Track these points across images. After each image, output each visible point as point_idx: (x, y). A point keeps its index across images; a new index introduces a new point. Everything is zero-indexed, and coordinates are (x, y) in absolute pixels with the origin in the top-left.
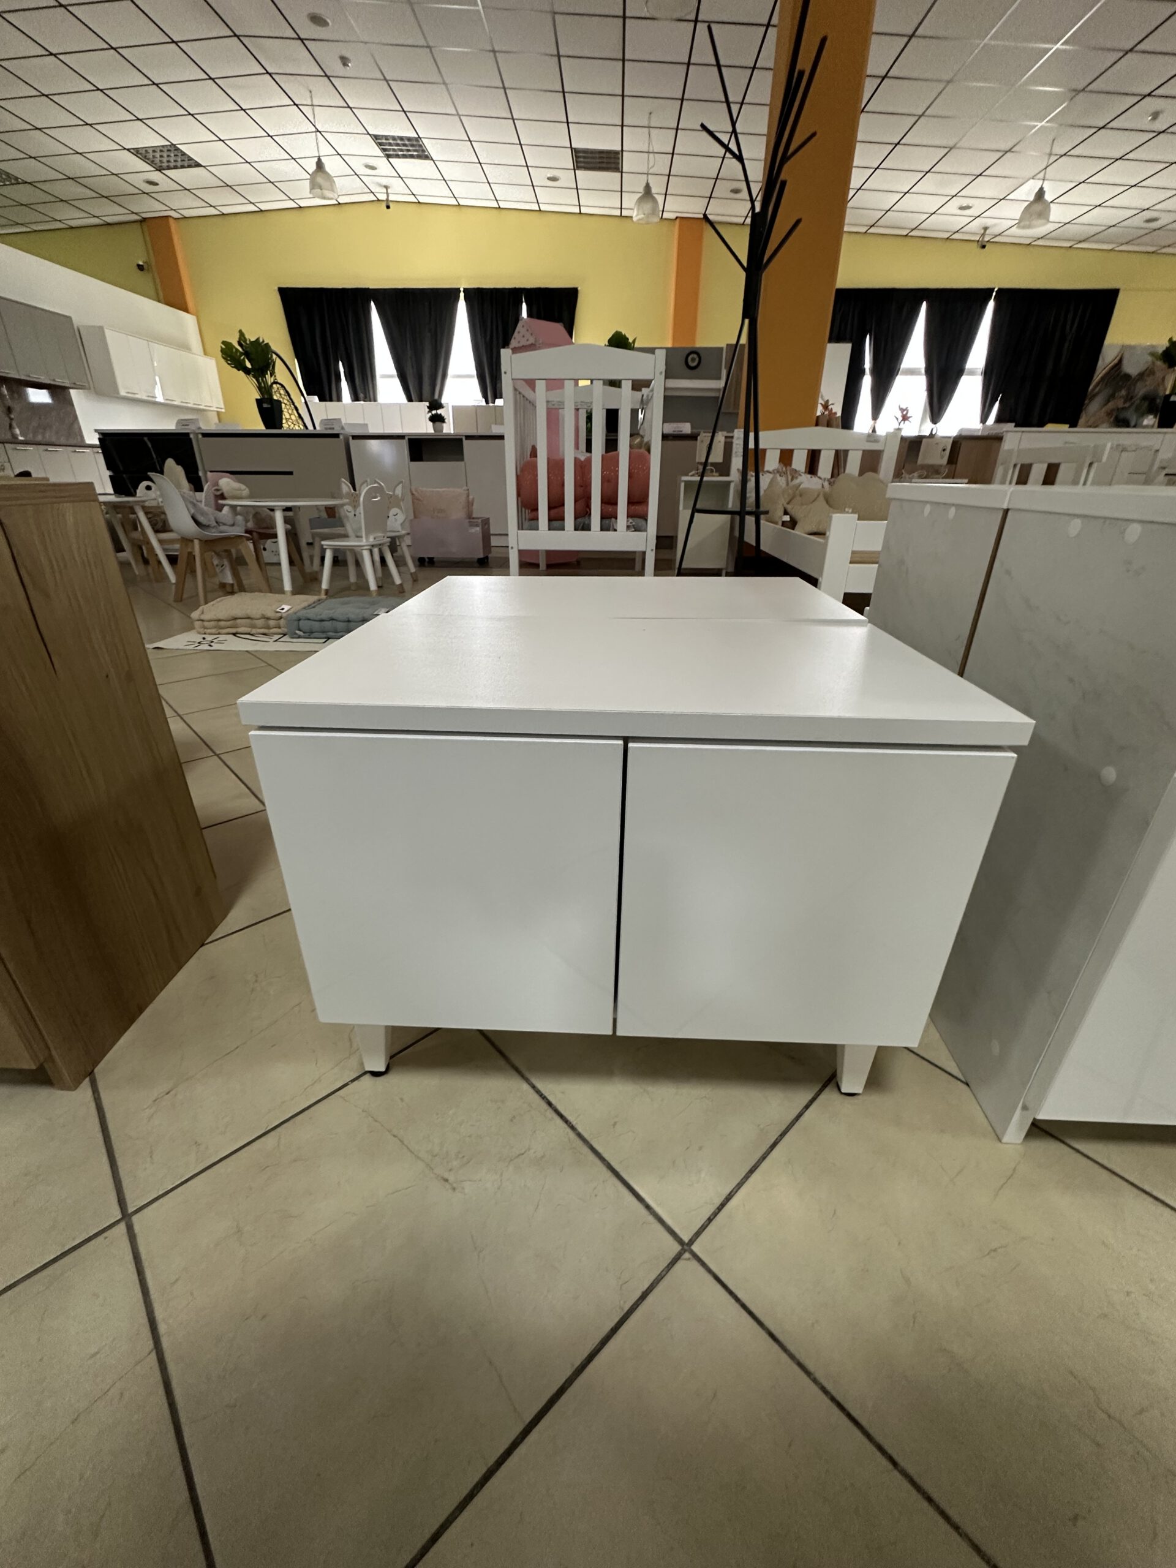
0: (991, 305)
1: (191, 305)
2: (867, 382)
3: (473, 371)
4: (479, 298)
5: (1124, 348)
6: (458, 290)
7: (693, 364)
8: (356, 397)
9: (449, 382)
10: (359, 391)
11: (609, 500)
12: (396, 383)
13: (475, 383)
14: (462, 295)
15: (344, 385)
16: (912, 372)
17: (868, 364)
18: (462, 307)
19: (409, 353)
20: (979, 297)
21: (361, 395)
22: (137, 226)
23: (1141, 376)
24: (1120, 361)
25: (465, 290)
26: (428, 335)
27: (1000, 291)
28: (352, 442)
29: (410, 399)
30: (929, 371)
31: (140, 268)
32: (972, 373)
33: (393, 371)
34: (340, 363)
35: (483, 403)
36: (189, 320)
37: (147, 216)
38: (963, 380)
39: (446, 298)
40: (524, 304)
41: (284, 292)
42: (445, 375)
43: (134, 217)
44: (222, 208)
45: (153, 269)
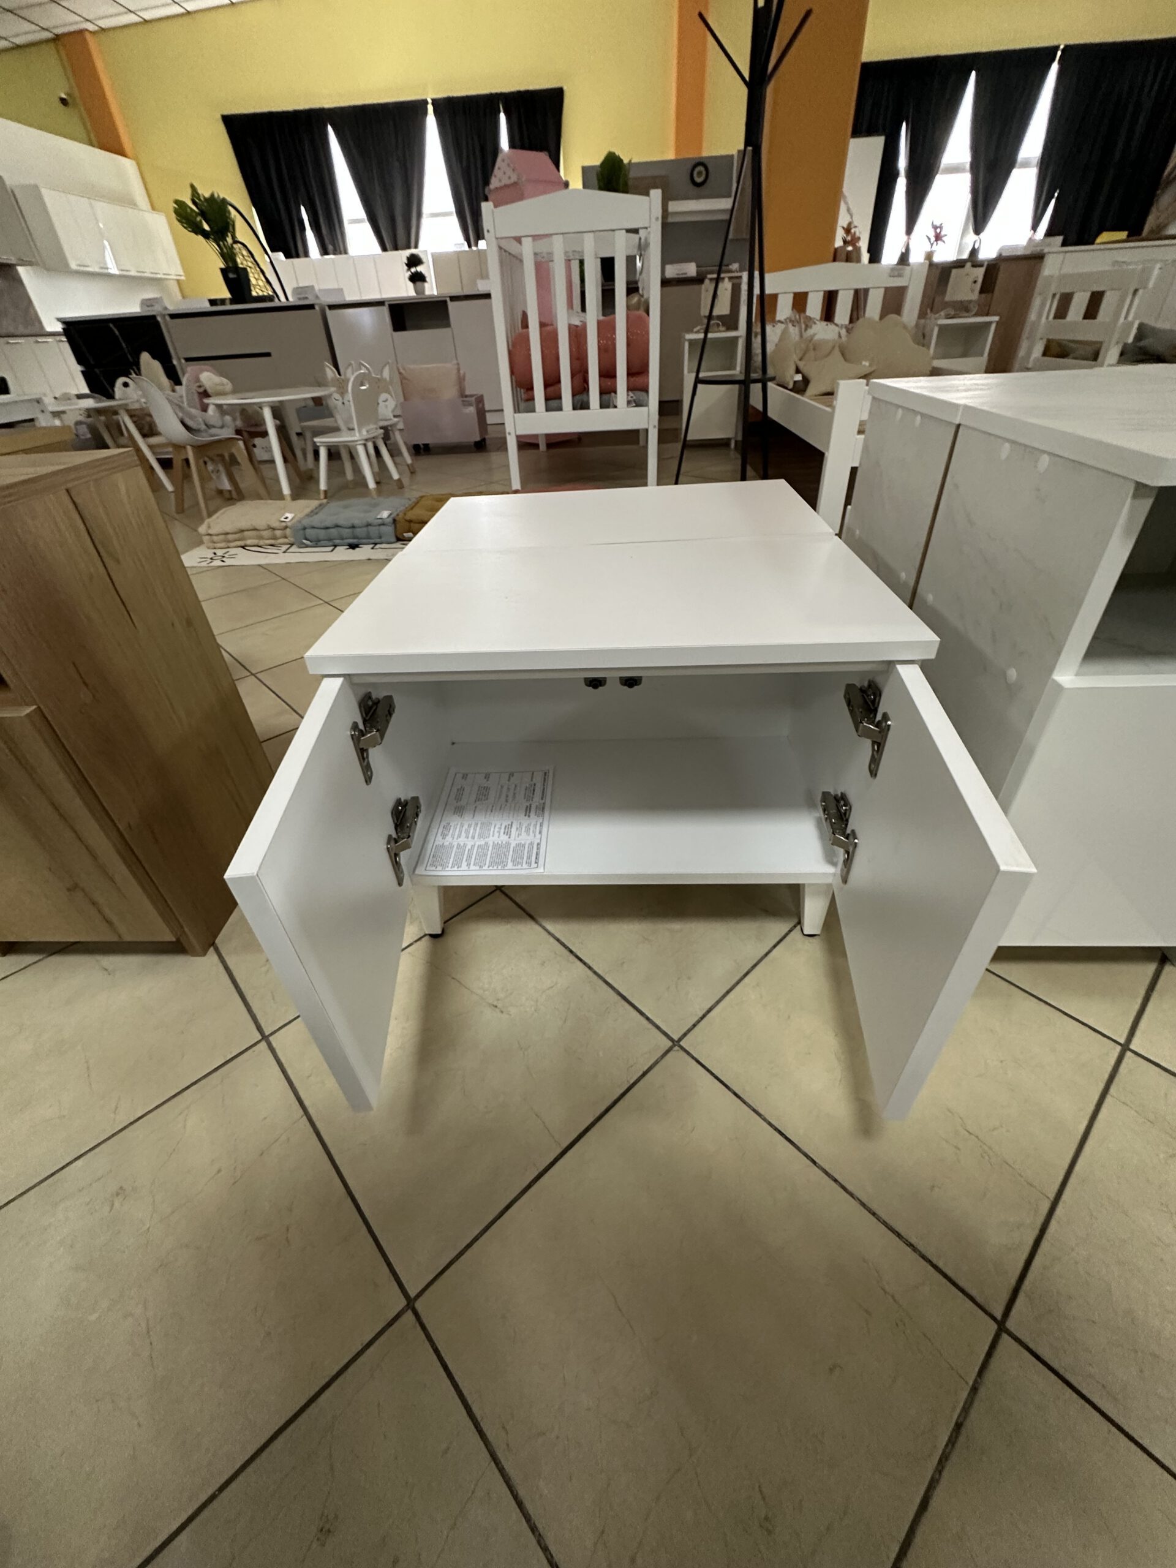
0: (1055, 67)
1: (127, 147)
2: (901, 184)
3: (451, 207)
4: (448, 109)
6: (425, 102)
7: (699, 180)
8: (324, 251)
9: (426, 222)
10: (327, 241)
11: (608, 374)
12: (367, 228)
13: (454, 222)
14: (430, 108)
15: (310, 235)
16: (955, 169)
17: (902, 163)
18: (431, 123)
19: (378, 189)
20: (1038, 58)
21: (330, 248)
22: (50, 49)
25: (435, 102)
26: (397, 164)
27: (1067, 48)
28: (329, 313)
29: (384, 249)
30: (974, 167)
31: (63, 101)
32: (1026, 164)
33: (361, 213)
34: (303, 208)
35: (466, 247)
36: (127, 165)
37: (59, 31)
38: (1016, 175)
39: (410, 112)
40: (503, 117)
41: (229, 121)
42: (419, 215)
43: (46, 35)
44: (146, 14)
45: (78, 103)
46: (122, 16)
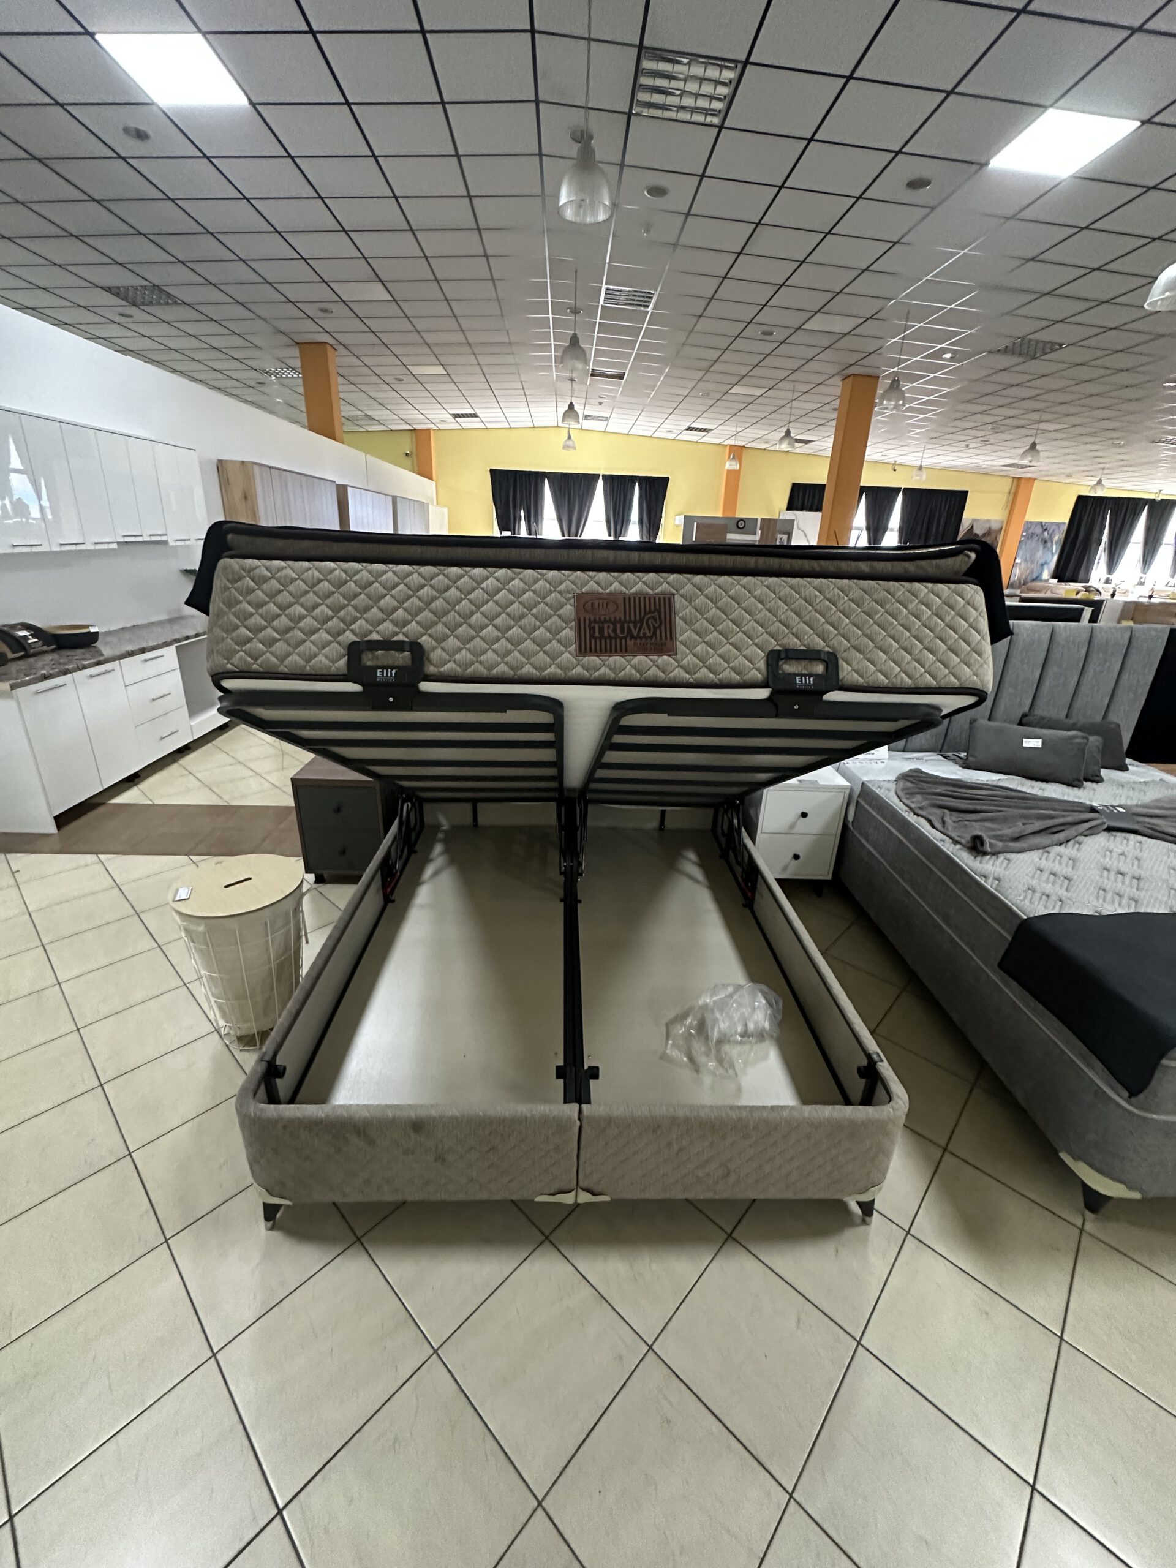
0: (901, 495)
1: (435, 476)
3: (604, 518)
4: (610, 480)
5: (974, 520)
6: (599, 475)
7: (741, 526)
12: (556, 523)
14: (601, 477)
15: (522, 523)
18: (600, 482)
19: (566, 508)
20: (893, 492)
22: (410, 432)
23: (984, 536)
24: (972, 527)
25: (603, 476)
26: (578, 496)
27: (905, 489)
30: (868, 528)
31: (407, 454)
32: (892, 530)
34: (522, 512)
36: (434, 483)
37: (417, 427)
38: (887, 533)
39: (592, 479)
40: (637, 485)
41: (492, 471)
42: (585, 520)
43: (408, 427)
44: (465, 426)
45: (414, 456)
46: (452, 424)
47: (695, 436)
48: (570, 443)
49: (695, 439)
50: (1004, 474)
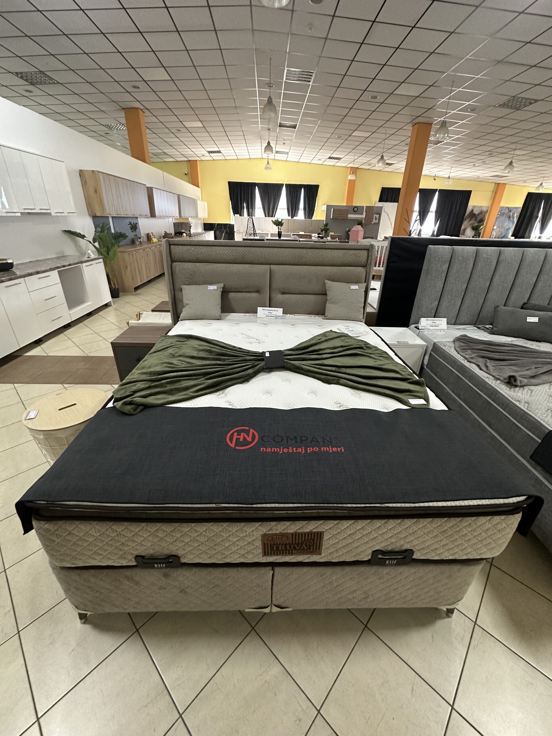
0: (437, 193)
1: (200, 185)
3: (286, 207)
4: (289, 186)
5: (474, 206)
6: (283, 184)
9: (278, 211)
10: (250, 213)
12: (262, 210)
13: (286, 211)
15: (245, 211)
18: (284, 189)
19: (267, 202)
20: (433, 191)
22: (186, 163)
23: (479, 214)
24: (473, 210)
25: (286, 184)
27: (439, 190)
29: (266, 216)
30: (420, 212)
31: (186, 174)
32: (432, 212)
37: (190, 159)
38: (429, 214)
39: (280, 186)
40: (303, 189)
41: (229, 182)
42: (277, 208)
43: (186, 159)
44: (215, 158)
45: (189, 175)
46: (208, 157)
47: (332, 162)
48: (268, 166)
49: (332, 164)
50: (491, 181)
